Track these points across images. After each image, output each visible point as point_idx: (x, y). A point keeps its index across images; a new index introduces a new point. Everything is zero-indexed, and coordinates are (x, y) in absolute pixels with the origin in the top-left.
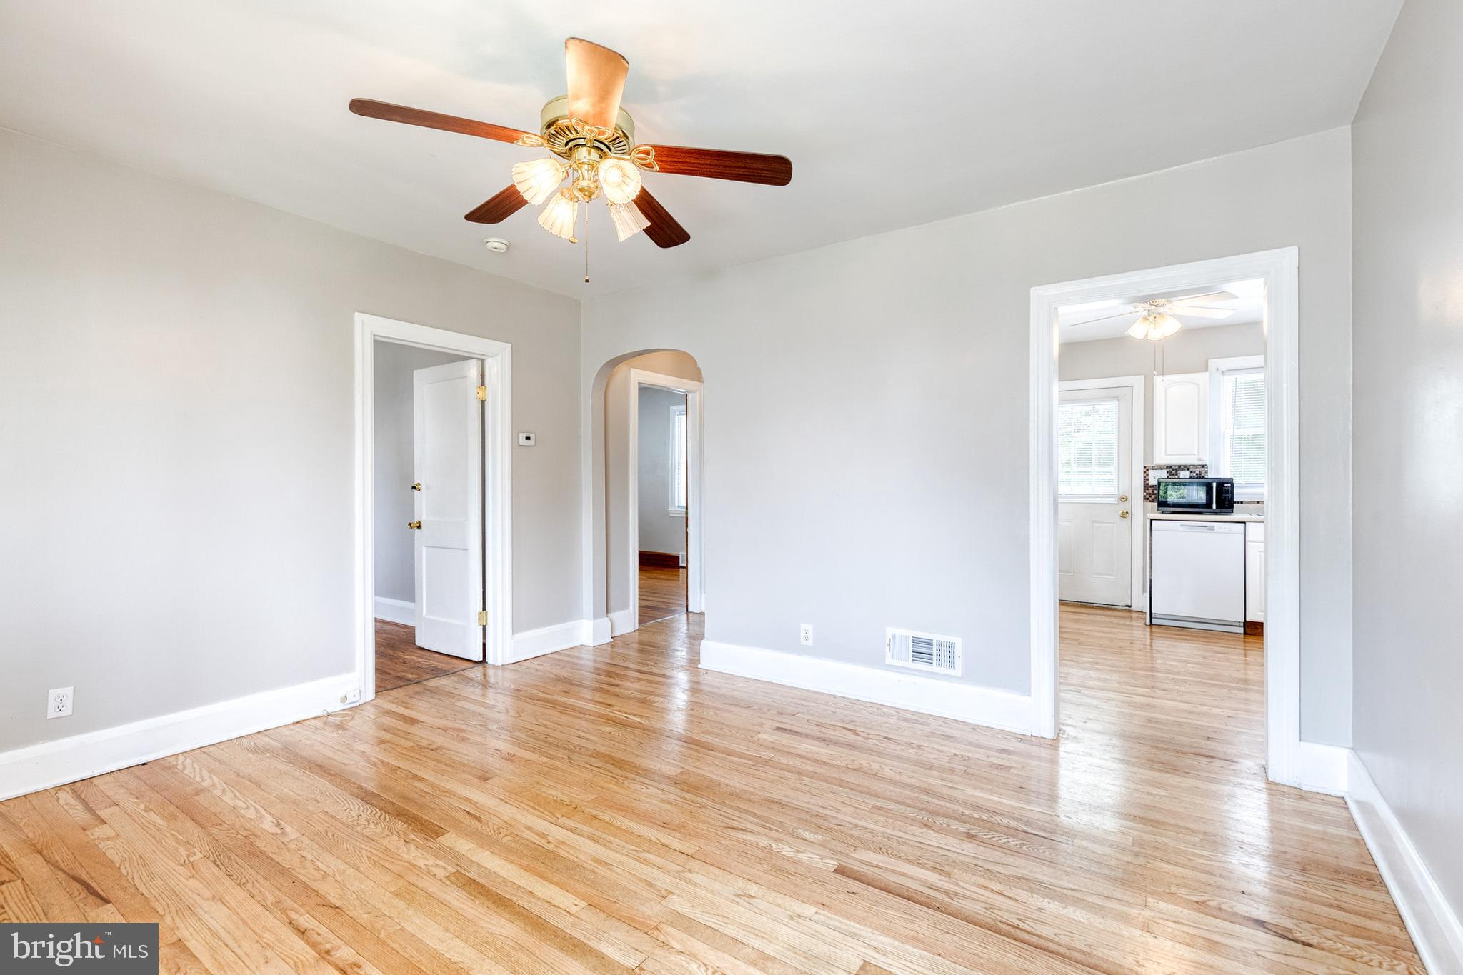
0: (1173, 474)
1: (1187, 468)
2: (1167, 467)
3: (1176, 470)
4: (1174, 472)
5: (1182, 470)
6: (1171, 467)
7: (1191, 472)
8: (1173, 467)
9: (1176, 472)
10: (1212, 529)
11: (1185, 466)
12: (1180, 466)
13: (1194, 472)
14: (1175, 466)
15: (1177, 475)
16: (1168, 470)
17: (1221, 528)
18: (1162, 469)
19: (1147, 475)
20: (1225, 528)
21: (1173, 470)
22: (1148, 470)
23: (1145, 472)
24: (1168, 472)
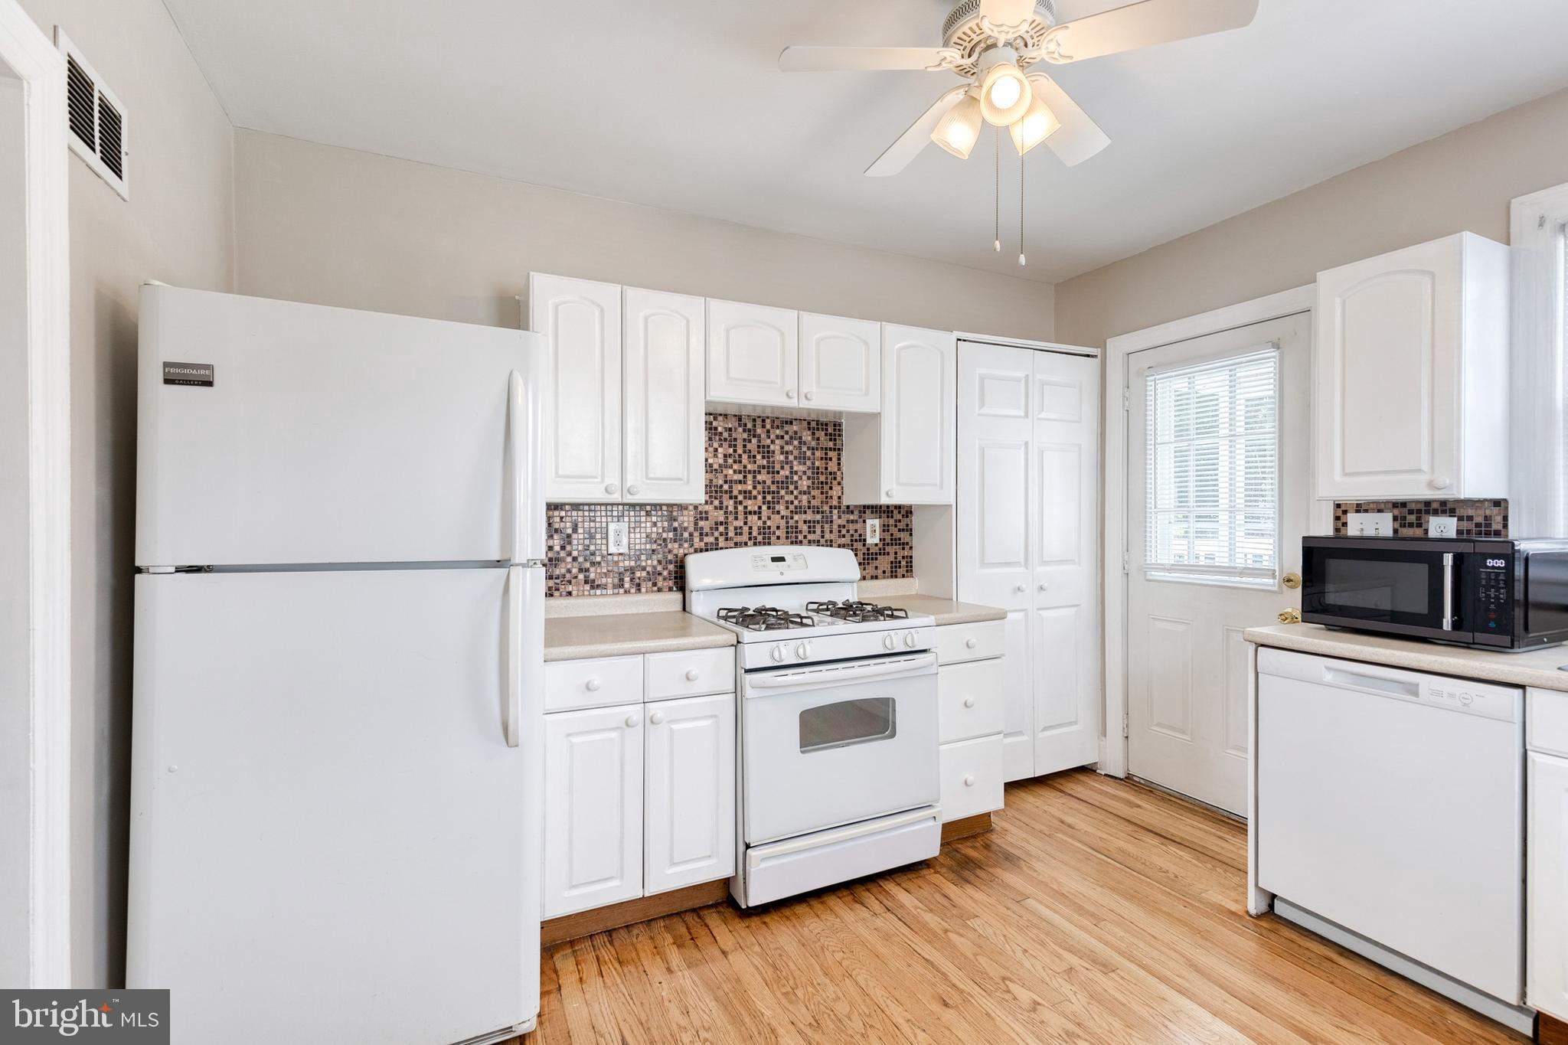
0: (1411, 525)
1: (1445, 508)
2: (1396, 505)
3: (1419, 511)
4: (1412, 518)
5: (1436, 513)
6: (1404, 504)
7: (1460, 519)
8: (1409, 506)
9: (1419, 518)
10: (1413, 690)
11: (1443, 503)
12: (1428, 503)
13: (1470, 518)
14: (1417, 502)
15: (1419, 525)
16: (1396, 512)
17: (1439, 694)
18: (1380, 511)
19: (1345, 524)
20: (1451, 696)
21: (1411, 512)
22: (1345, 512)
23: (1337, 518)
24: (1395, 519)
